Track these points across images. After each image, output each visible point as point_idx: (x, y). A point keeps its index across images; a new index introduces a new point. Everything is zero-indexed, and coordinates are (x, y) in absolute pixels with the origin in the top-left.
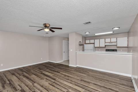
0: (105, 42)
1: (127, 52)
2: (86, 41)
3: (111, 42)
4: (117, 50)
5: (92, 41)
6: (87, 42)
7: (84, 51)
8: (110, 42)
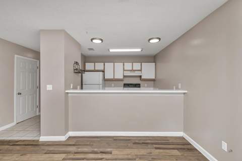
0: (124, 68)
1: (152, 88)
2: (86, 64)
3: (133, 70)
4: (139, 84)
5: (100, 66)
6: (89, 66)
7: (82, 88)
8: (131, 69)
